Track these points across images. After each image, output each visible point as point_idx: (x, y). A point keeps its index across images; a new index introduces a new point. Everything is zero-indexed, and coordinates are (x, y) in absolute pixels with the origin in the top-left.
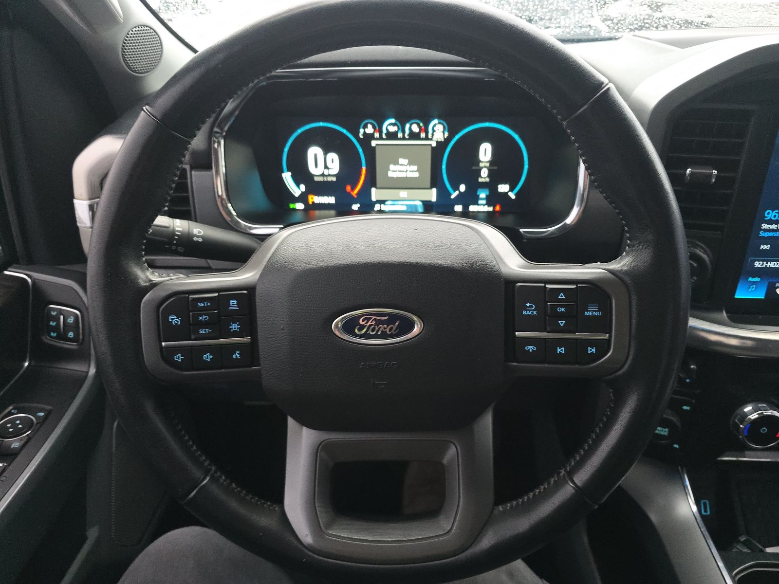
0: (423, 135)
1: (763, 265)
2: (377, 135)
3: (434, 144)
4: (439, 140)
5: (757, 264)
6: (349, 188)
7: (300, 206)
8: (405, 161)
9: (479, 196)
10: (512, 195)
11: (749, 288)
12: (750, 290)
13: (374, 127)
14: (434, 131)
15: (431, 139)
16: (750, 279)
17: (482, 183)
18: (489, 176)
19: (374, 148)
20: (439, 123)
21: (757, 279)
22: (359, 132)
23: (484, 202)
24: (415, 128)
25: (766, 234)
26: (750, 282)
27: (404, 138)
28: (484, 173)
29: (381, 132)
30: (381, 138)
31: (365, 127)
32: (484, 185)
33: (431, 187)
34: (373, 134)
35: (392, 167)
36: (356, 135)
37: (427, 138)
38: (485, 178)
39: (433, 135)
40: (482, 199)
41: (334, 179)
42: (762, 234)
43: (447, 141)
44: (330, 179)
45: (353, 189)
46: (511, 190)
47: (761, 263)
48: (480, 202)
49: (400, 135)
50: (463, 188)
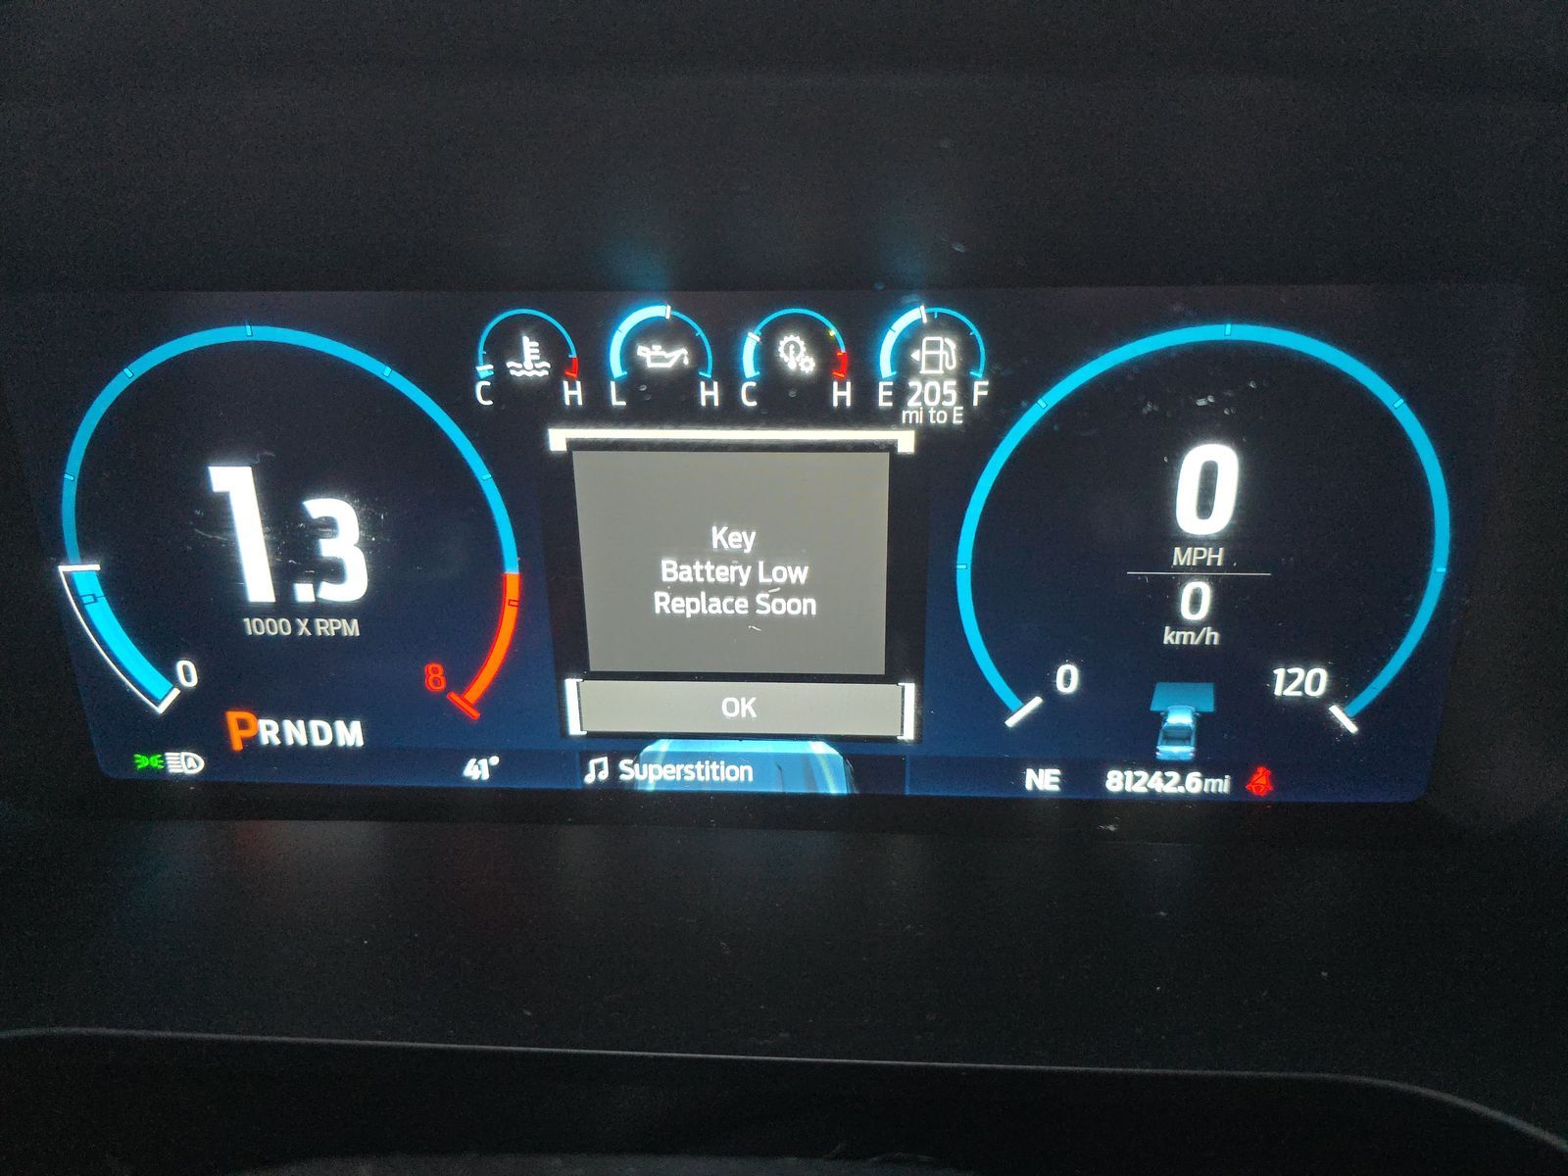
0: (842, 394)
2: (573, 393)
3: (906, 442)
4: (939, 419)
6: (435, 675)
7: (185, 763)
8: (742, 540)
9: (1160, 718)
10: (1344, 719)
13: (552, 348)
14: (905, 368)
15: (891, 419)
17: (1184, 650)
18: (1215, 619)
19: (564, 463)
20: (939, 324)
22: (474, 377)
23: (1185, 751)
24: (797, 357)
27: (729, 413)
28: (1196, 600)
29: (594, 373)
30: (595, 411)
31: (504, 347)
32: (1188, 666)
33: (891, 677)
34: (551, 387)
35: (670, 569)
36: (455, 394)
37: (864, 412)
38: (1197, 628)
39: (901, 393)
40: (1178, 736)
41: (351, 629)
43: (986, 426)
44: (326, 627)
45: (461, 679)
46: (1340, 692)
48: (1166, 751)
49: (710, 394)
50: (1068, 679)
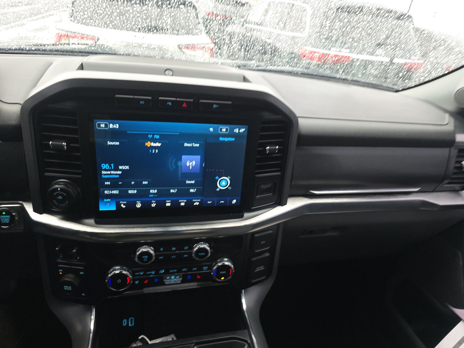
1: (109, 192)
5: (106, 192)
11: (106, 205)
12: (107, 206)
16: (105, 200)
21: (109, 200)
25: (106, 177)
26: (105, 202)
42: (103, 176)
47: (108, 191)
